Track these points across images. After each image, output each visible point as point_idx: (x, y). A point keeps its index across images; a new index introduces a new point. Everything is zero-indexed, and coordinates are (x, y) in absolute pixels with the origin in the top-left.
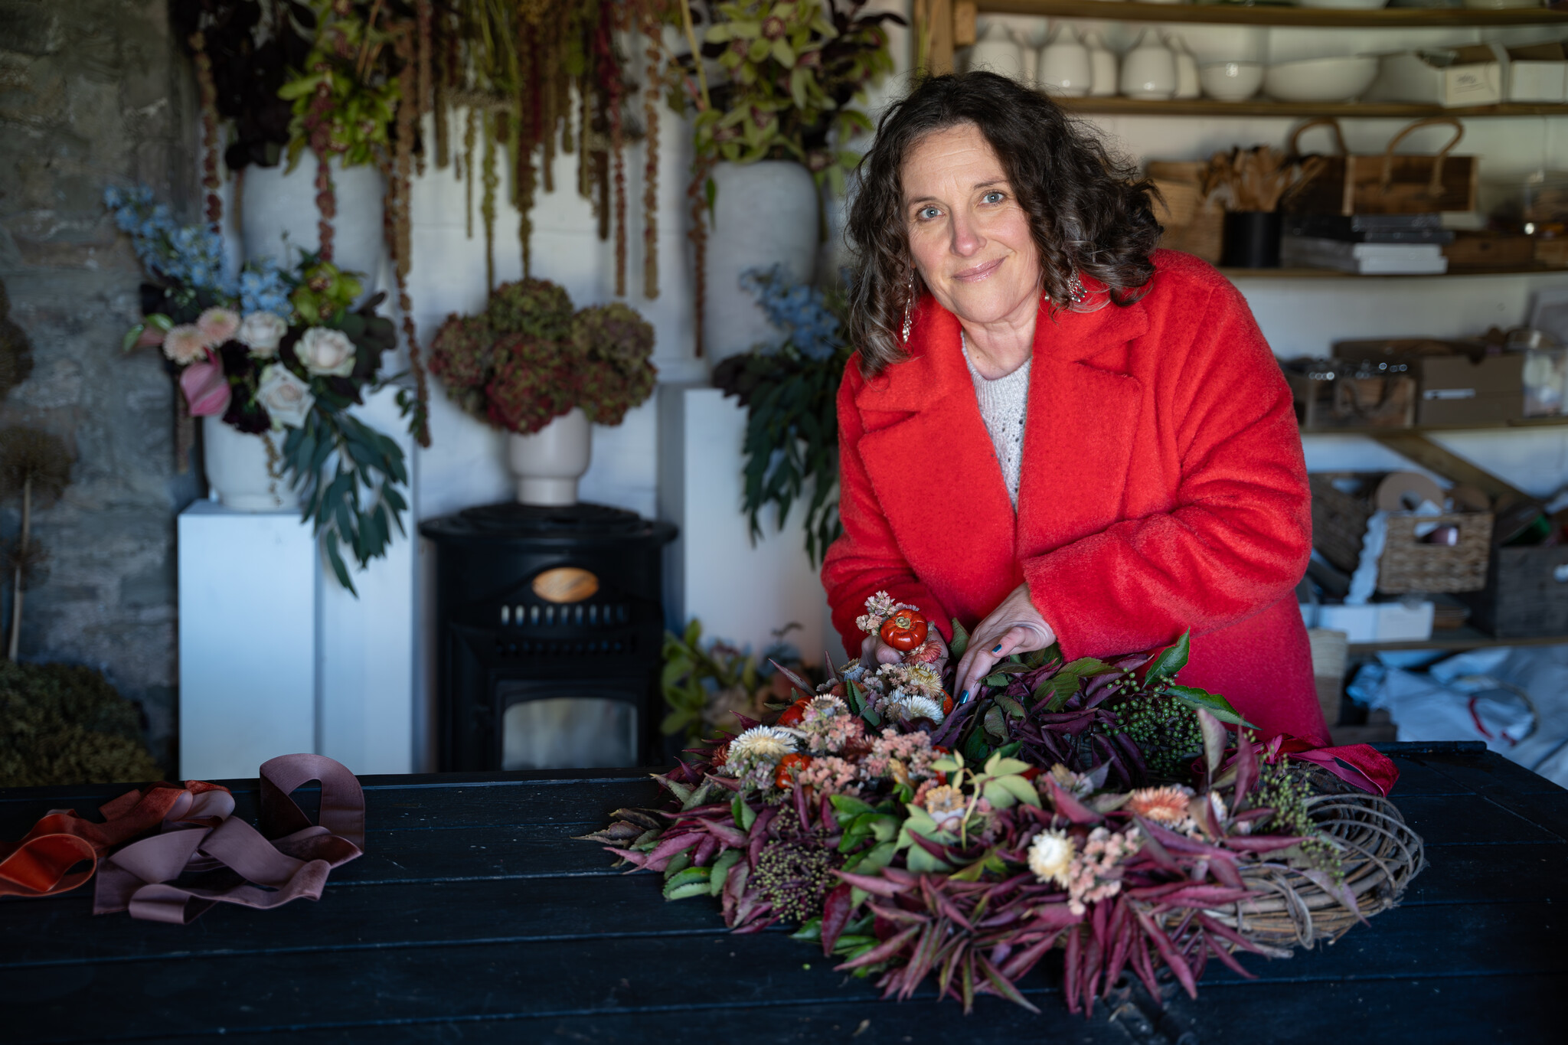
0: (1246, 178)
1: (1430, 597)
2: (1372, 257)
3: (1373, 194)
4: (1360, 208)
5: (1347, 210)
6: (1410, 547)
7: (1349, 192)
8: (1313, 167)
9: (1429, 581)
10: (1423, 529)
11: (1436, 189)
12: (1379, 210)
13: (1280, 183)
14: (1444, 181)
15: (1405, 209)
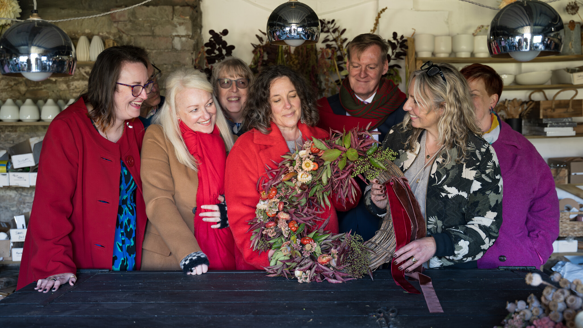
0: (509, 109)
1: (576, 238)
2: (549, 131)
3: (549, 112)
4: (546, 117)
5: (541, 117)
6: (568, 222)
7: (541, 111)
8: (531, 104)
9: (576, 233)
10: (572, 216)
11: (570, 110)
12: (552, 117)
13: (520, 110)
14: (572, 108)
15: (560, 116)
